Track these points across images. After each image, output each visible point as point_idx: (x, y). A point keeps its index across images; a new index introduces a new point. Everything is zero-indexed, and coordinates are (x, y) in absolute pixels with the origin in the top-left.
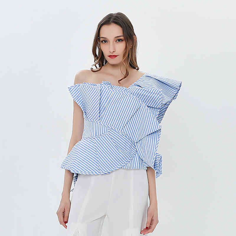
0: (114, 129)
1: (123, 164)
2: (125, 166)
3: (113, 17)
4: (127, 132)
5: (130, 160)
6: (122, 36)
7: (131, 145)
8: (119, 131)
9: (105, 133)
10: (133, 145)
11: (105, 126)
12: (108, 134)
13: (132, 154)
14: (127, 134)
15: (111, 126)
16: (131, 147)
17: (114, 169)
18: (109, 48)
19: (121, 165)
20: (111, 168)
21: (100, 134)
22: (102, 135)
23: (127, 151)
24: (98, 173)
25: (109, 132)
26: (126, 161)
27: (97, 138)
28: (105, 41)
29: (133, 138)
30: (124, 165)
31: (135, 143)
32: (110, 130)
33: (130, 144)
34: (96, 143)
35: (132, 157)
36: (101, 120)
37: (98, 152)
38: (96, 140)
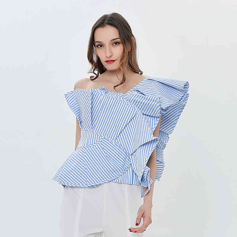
0: (107, 138)
1: (113, 177)
2: (116, 180)
3: (108, 19)
4: (122, 143)
5: (122, 174)
6: (119, 38)
7: (125, 158)
8: (112, 141)
9: (97, 143)
10: (127, 157)
11: (98, 135)
12: (100, 144)
13: (125, 167)
14: (121, 144)
15: (104, 135)
16: (125, 159)
17: (102, 182)
18: (106, 52)
19: (111, 178)
20: (99, 180)
21: (91, 144)
22: (94, 145)
23: (120, 163)
24: (85, 185)
25: (101, 141)
26: (117, 174)
27: (88, 148)
28: (101, 45)
29: (128, 150)
30: (115, 178)
31: (130, 155)
32: (103, 140)
33: (124, 156)
34: (86, 152)
35: (124, 170)
36: (94, 129)
37: (87, 162)
38: (86, 149)
